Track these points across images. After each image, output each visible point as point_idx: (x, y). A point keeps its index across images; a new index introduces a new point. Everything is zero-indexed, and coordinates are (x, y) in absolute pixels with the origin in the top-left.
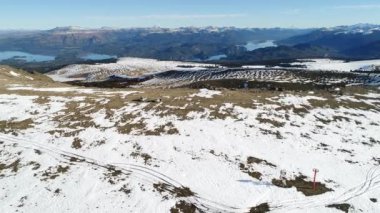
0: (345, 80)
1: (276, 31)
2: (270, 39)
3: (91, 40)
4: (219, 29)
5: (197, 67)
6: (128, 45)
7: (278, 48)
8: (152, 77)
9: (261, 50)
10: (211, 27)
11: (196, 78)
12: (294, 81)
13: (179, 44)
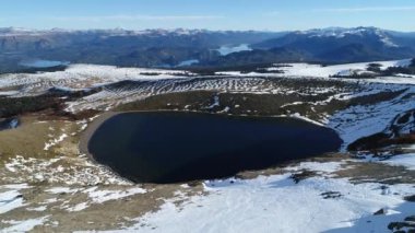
0: (333, 88)
1: (250, 34)
2: (244, 42)
3: (38, 43)
4: (190, 31)
5: (164, 74)
6: (85, 49)
7: (253, 52)
8: (100, 89)
9: (234, 53)
10: (181, 30)
11: (156, 90)
12: (275, 92)
13: (145, 49)
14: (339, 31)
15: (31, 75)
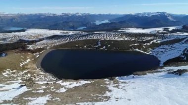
0: (152, 38)
2: (107, 19)
3: (12, 20)
4: (82, 14)
5: (71, 33)
6: (34, 22)
7: (111, 23)
8: (43, 39)
9: (103, 24)
10: (78, 13)
11: (70, 39)
12: (126, 39)
13: (62, 22)
14: (149, 14)
15: (9, 34)
